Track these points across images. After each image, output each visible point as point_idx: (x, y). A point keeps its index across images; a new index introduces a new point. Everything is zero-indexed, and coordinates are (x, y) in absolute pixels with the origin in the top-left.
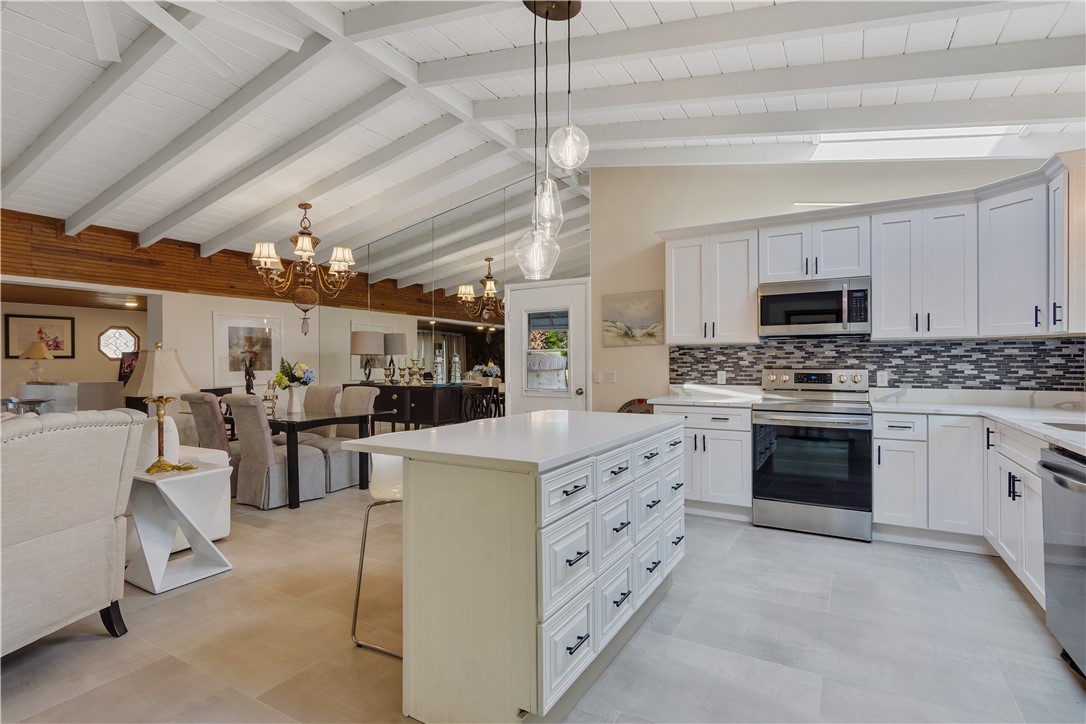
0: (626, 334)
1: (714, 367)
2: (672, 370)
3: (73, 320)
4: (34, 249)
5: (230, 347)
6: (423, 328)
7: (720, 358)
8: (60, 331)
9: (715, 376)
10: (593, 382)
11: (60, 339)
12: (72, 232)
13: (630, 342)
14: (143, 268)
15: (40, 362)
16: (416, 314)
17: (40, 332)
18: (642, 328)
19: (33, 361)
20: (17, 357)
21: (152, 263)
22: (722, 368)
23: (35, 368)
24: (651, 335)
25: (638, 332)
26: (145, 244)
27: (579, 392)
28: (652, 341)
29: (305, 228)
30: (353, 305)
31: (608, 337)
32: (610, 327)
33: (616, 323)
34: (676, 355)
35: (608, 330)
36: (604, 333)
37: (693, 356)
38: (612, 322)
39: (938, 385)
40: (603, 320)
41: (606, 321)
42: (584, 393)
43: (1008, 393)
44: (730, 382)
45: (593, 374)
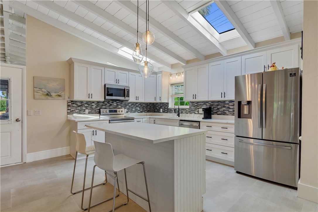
0: (47, 95)
1: (84, 108)
2: (68, 109)
9: (85, 111)
10: (27, 115)
13: (50, 98)
18: (55, 93)
22: (87, 109)
24: (59, 96)
25: (53, 94)
27: (17, 120)
28: (60, 98)
31: (37, 95)
32: (39, 90)
33: (42, 89)
34: (70, 104)
35: (37, 92)
36: (35, 93)
37: (77, 104)
38: (39, 89)
39: (134, 112)
40: (34, 87)
41: (36, 88)
42: (21, 120)
43: (143, 113)
44: (89, 113)
45: (27, 111)
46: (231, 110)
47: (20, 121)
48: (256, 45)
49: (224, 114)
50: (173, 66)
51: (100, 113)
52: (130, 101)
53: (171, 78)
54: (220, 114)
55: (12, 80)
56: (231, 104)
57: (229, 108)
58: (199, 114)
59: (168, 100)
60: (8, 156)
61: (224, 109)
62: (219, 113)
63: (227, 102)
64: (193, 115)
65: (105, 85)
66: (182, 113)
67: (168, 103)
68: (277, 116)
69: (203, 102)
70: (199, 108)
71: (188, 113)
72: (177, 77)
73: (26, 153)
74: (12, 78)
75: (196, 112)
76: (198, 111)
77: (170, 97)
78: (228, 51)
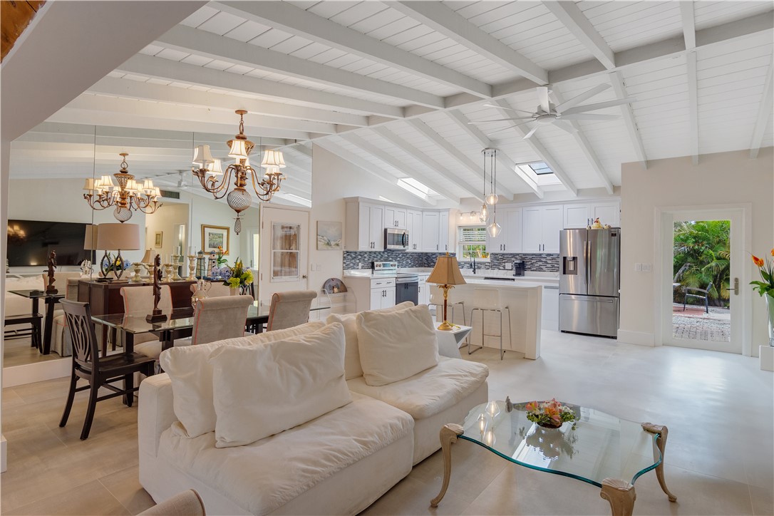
0: (328, 244)
1: (358, 261)
2: (344, 263)
7: (360, 257)
9: (358, 265)
13: (330, 248)
18: (334, 241)
22: (360, 262)
24: (338, 245)
25: (333, 243)
27: (304, 277)
28: (338, 248)
31: (320, 245)
32: (321, 239)
33: (324, 237)
34: (345, 255)
35: (320, 241)
36: (318, 242)
37: (351, 256)
38: (322, 236)
39: (405, 267)
40: (317, 235)
41: (319, 235)
42: (307, 277)
43: (415, 268)
44: (363, 268)
45: (311, 266)
46: (549, 266)
48: (579, 192)
49: (540, 269)
50: (462, 201)
51: (373, 267)
52: (407, 251)
53: (461, 218)
54: (535, 271)
56: (548, 258)
57: (546, 262)
58: (505, 269)
59: (455, 250)
61: (541, 263)
62: (533, 269)
63: (544, 256)
64: (496, 270)
65: (386, 230)
66: (479, 268)
67: (454, 254)
68: (600, 274)
69: (511, 254)
70: (505, 263)
71: (488, 269)
72: (471, 217)
75: (502, 268)
76: (504, 267)
77: (457, 244)
78: (545, 193)
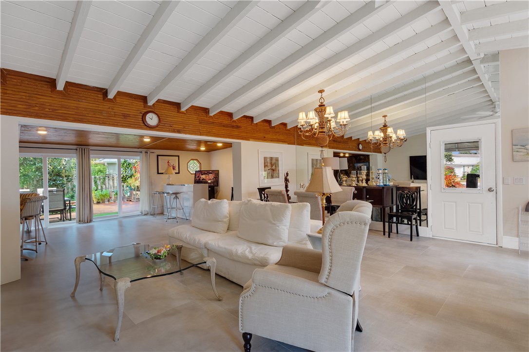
3: (179, 156)
4: (200, 123)
5: (265, 167)
6: (336, 155)
8: (174, 161)
10: (503, 183)
11: (174, 165)
12: (212, 114)
14: (235, 130)
15: (170, 175)
16: (333, 148)
17: (168, 162)
19: (168, 175)
20: (162, 173)
21: (238, 127)
23: (169, 178)
26: (235, 118)
27: (490, 190)
29: (322, 103)
30: (308, 144)
31: (518, 156)
32: (520, 149)
33: (526, 147)
35: (517, 151)
36: (514, 153)
38: (521, 146)
40: (513, 145)
41: (515, 145)
42: (495, 191)
45: (503, 179)
47: (493, 190)
55: (483, 140)
60: (480, 232)
73: (502, 234)
74: (483, 139)
